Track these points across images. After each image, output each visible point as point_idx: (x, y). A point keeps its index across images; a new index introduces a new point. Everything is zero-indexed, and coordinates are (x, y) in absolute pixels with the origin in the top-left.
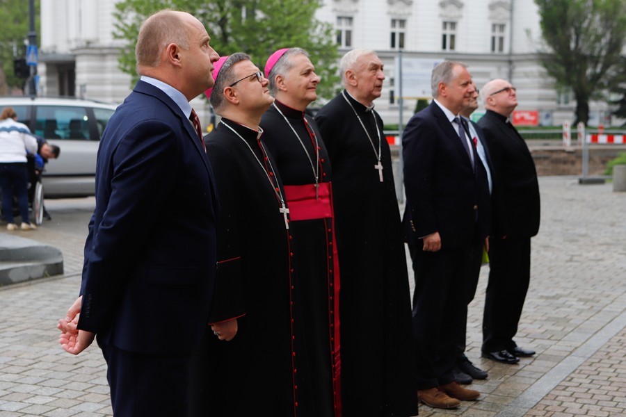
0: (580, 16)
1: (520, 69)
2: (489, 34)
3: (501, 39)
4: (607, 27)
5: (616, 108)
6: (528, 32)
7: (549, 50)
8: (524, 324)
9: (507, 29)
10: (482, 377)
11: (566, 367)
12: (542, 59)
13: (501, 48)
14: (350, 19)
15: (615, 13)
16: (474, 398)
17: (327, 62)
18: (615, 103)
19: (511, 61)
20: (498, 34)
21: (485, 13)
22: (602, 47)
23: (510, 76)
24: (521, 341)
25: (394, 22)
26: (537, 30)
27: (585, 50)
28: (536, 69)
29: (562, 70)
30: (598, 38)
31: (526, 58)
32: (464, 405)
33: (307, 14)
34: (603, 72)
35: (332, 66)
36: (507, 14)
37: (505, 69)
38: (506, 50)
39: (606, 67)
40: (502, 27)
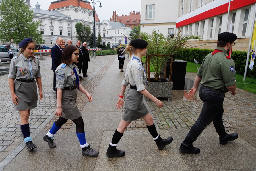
0: (82, 30)
1: (73, 38)
2: (68, 33)
3: (70, 33)
4: (87, 32)
5: (89, 45)
6: (74, 32)
7: (78, 35)
8: (87, 72)
9: (71, 32)
10: (83, 78)
11: (92, 76)
12: (77, 37)
13: (70, 35)
14: (43, 29)
15: (88, 30)
16: (83, 80)
17: (40, 37)
18: (89, 44)
19: (72, 37)
20: (69, 33)
21: (67, 29)
22: (86, 35)
23: (72, 39)
24: (87, 74)
25: (51, 30)
26: (76, 32)
27: (84, 36)
28: (76, 38)
29: (80, 39)
30: (86, 34)
31: (74, 37)
32: (82, 81)
33: (36, 29)
34: (86, 39)
35: (41, 38)
36: (71, 29)
37: (71, 39)
38: (71, 35)
39: (87, 38)
40: (70, 31)
